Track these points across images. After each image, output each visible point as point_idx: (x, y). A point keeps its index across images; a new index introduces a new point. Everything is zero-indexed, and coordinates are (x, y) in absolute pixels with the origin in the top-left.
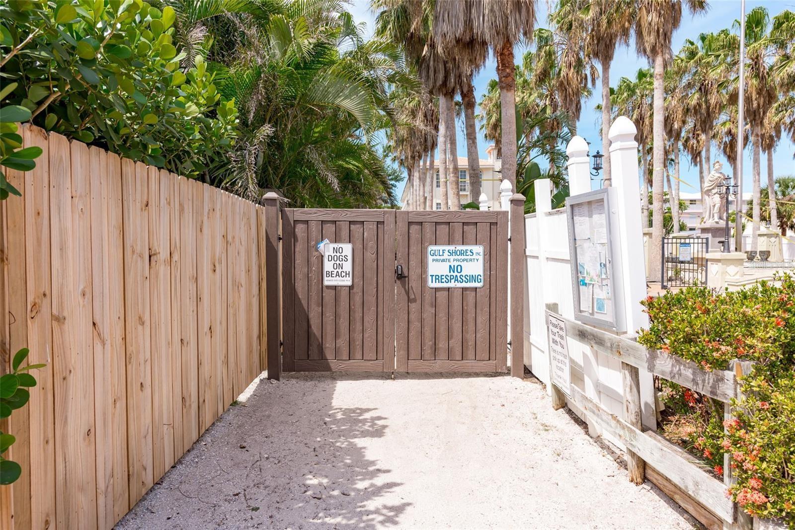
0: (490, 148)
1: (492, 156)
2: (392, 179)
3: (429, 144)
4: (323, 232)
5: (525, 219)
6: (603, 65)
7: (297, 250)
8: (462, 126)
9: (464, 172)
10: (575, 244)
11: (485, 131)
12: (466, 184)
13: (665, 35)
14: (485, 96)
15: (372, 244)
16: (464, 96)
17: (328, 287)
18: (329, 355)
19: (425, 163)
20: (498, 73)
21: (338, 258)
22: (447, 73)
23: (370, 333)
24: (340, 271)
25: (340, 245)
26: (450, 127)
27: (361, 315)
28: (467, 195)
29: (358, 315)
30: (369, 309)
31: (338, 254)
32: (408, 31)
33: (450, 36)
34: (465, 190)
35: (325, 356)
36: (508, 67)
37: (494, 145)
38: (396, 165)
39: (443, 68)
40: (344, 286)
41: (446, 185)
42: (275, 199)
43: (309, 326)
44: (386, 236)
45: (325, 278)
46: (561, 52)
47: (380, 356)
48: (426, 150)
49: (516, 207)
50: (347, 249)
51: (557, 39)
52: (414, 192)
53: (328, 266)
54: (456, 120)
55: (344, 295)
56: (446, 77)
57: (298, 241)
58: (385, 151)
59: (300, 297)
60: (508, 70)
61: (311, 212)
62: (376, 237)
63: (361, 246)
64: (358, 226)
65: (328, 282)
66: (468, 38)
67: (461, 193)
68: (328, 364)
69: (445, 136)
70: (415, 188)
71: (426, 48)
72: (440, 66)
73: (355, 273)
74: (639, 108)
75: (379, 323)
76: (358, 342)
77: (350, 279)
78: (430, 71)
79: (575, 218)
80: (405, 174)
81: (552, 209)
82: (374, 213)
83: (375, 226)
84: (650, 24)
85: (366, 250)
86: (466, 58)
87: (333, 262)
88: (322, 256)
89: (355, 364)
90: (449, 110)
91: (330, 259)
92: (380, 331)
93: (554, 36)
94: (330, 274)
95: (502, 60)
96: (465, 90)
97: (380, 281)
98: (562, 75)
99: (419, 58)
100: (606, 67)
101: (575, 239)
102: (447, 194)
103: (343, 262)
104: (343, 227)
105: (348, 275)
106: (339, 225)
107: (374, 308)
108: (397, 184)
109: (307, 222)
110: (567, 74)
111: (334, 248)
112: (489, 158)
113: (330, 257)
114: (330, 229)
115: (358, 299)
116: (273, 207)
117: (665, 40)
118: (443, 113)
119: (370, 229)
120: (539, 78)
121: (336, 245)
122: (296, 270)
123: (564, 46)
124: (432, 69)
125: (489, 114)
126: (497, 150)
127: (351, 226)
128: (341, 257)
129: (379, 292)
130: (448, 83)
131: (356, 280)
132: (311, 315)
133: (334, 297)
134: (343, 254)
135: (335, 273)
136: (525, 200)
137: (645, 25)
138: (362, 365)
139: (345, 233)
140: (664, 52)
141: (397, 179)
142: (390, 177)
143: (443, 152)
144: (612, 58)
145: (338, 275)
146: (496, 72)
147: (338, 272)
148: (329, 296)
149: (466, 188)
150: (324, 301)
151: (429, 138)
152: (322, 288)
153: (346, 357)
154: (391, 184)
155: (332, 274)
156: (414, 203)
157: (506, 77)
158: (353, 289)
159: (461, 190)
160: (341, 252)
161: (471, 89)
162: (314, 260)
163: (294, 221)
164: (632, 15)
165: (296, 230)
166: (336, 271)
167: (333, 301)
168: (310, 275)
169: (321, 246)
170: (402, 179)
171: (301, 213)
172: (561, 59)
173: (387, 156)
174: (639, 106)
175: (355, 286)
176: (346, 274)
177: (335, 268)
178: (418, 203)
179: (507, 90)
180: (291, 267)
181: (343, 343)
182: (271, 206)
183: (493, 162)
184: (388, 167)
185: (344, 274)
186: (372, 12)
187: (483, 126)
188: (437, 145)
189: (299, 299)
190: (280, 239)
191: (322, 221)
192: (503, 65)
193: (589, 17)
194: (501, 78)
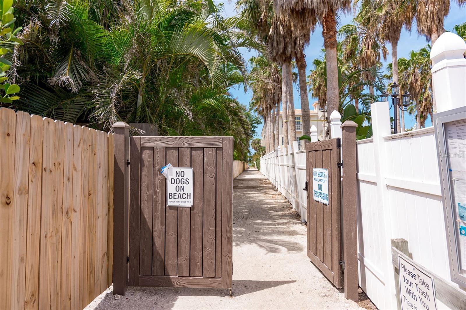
0: (315, 103)
1: (316, 108)
2: (255, 123)
3: (276, 99)
4: (167, 157)
5: (356, 145)
6: (392, 44)
7: (143, 173)
8: (298, 88)
9: (299, 118)
10: (451, 177)
11: (312, 92)
12: (300, 125)
13: (439, 19)
14: (312, 71)
15: (211, 168)
16: (298, 60)
17: (171, 208)
18: (171, 272)
19: (274, 112)
20: (324, 36)
21: (180, 182)
22: (286, 45)
23: (209, 251)
24: (182, 193)
25: (182, 169)
26: (289, 86)
27: (201, 234)
28: (301, 132)
29: (198, 234)
30: (208, 229)
31: (180, 178)
32: (259, 18)
33: (286, 7)
34: (299, 129)
35: (168, 273)
36: (331, 31)
37: (318, 101)
38: (256, 114)
39: (283, 41)
40: (186, 207)
41: (287, 124)
42: (123, 128)
43: (153, 244)
44: (224, 161)
45: (169, 200)
46: (362, 39)
47: (218, 273)
48: (274, 103)
49: (348, 133)
50: (188, 173)
51: (359, 30)
52: (268, 130)
53: (171, 188)
54: (293, 84)
55: (185, 215)
56: (285, 48)
57: (144, 166)
58: (251, 106)
59: (146, 216)
60: (331, 33)
61: (156, 139)
62: (215, 162)
63: (201, 170)
64: (198, 152)
65: (171, 203)
66: (300, 8)
67: (297, 131)
68: (170, 280)
69: (286, 93)
70: (268, 127)
71: (271, 30)
72: (281, 39)
73: (196, 195)
74: (413, 75)
75: (217, 242)
76: (198, 260)
77: (191, 200)
78: (274, 44)
79: (449, 141)
80: (263, 120)
81: (392, 133)
82: (214, 140)
83: (214, 152)
84: (427, 13)
85: (206, 173)
86: (299, 25)
87: (175, 185)
88: (166, 179)
89: (196, 281)
90: (288, 74)
91: (173, 182)
92: (218, 249)
93: (357, 28)
94: (172, 196)
95: (327, 26)
96: (299, 56)
97: (219, 203)
98: (363, 53)
99: (267, 36)
100: (394, 45)
101: (451, 170)
102: (287, 130)
103: (185, 185)
104: (185, 153)
105: (189, 197)
106: (181, 151)
107: (212, 228)
108: (258, 125)
109: (152, 148)
110: (367, 53)
111: (176, 172)
112: (315, 110)
113: (173, 180)
114: (173, 154)
115: (198, 218)
116: (121, 135)
117: (439, 23)
118: (284, 78)
119: (209, 154)
120: (348, 55)
121: (178, 170)
122: (142, 192)
123: (364, 35)
124: (275, 42)
125: (314, 81)
126: (320, 105)
127: (192, 151)
128: (183, 180)
129: (217, 213)
130: (287, 52)
131: (196, 202)
132: (155, 234)
133: (176, 217)
134: (185, 178)
135: (177, 195)
136: (357, 126)
137: (423, 13)
138: (201, 281)
139: (186, 158)
140: (439, 30)
141: (258, 123)
142: (254, 122)
143: (285, 103)
144: (399, 39)
145: (179, 196)
146: (322, 36)
147: (180, 194)
148: (171, 216)
149: (301, 127)
150: (167, 220)
151: (276, 95)
152: (165, 208)
153: (186, 274)
154: (255, 126)
155: (174, 196)
156: (268, 137)
157: (330, 38)
158: (193, 210)
159: (297, 129)
160: (182, 175)
161: (303, 56)
162: (158, 182)
163: (141, 147)
164: (415, 8)
165: (143, 156)
166: (178, 193)
167: (175, 220)
168: (154, 197)
169: (165, 170)
170: (261, 123)
171: (148, 140)
172: (362, 44)
173: (251, 109)
174: (413, 74)
175: (196, 207)
176: (187, 196)
177: (177, 190)
178: (270, 137)
179: (331, 48)
180: (138, 188)
181: (184, 260)
182: (120, 134)
183: (317, 112)
184: (253, 116)
185: (186, 196)
186: (237, 11)
187: (311, 89)
188: (281, 100)
189: (145, 218)
190: (128, 163)
191: (166, 147)
192: (328, 29)
193: (383, 14)
194: (326, 39)
